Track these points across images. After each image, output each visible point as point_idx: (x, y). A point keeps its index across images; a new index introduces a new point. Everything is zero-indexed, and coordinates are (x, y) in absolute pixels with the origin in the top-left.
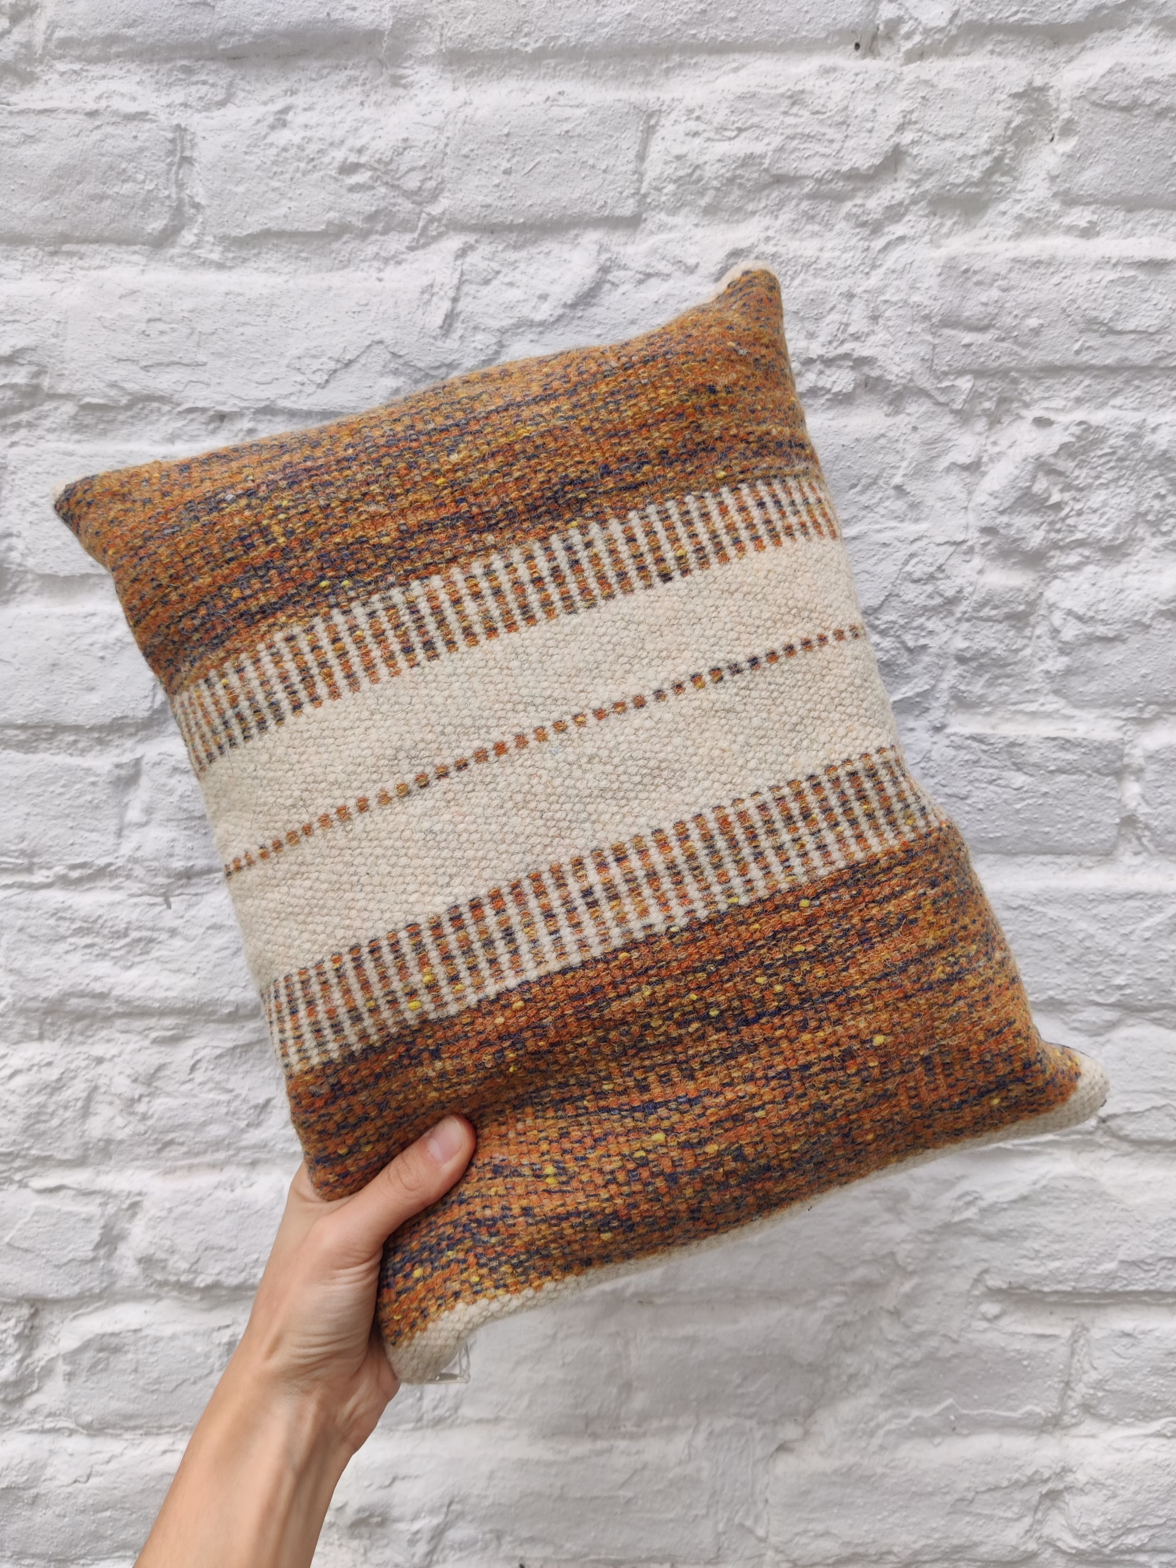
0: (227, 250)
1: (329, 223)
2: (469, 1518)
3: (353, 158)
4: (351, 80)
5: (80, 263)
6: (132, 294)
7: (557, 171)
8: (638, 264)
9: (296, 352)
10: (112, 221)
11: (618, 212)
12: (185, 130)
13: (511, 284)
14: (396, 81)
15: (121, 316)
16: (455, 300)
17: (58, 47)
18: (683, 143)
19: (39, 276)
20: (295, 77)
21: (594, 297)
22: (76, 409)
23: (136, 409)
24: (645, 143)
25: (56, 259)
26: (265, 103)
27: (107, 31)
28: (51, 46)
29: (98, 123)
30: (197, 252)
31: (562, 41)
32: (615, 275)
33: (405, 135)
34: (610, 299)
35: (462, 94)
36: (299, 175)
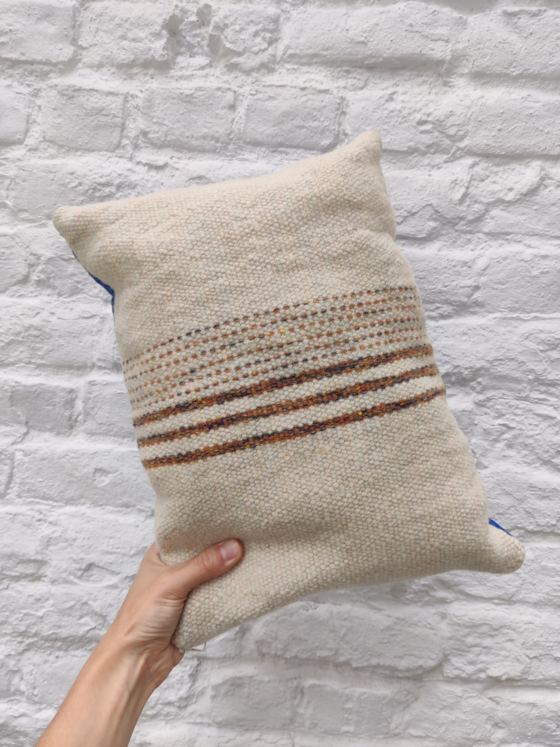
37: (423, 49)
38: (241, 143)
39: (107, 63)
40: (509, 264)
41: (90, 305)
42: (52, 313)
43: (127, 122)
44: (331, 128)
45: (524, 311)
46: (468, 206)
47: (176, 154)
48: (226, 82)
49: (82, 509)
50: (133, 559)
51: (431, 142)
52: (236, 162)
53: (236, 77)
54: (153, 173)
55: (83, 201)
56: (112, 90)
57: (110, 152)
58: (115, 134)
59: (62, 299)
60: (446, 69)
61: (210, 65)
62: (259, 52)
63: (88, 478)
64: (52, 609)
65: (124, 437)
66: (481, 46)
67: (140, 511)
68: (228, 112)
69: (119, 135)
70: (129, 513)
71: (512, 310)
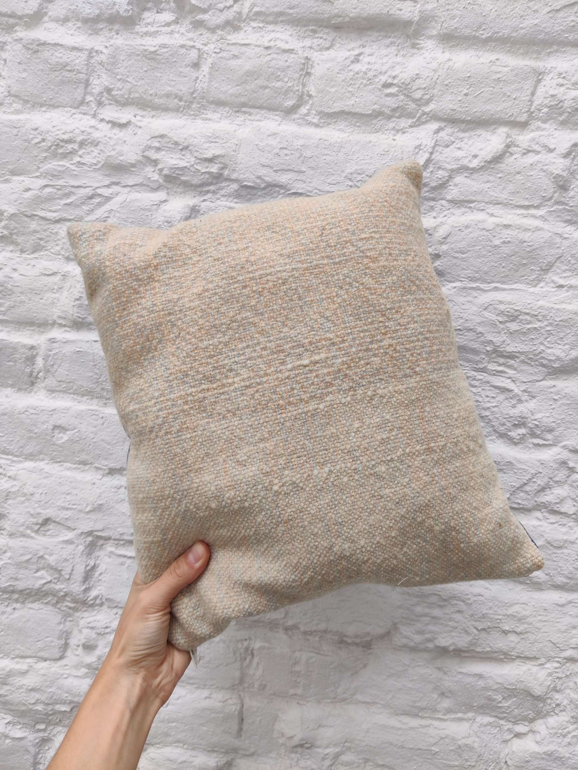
0: (321, 118)
1: (374, 110)
2: (353, 751)
3: (390, 81)
4: (392, 43)
5: (249, 117)
6: (274, 135)
7: (491, 97)
8: (525, 145)
9: (350, 171)
10: (269, 99)
11: (518, 119)
12: (310, 59)
13: (459, 148)
14: (414, 46)
15: (267, 145)
16: (431, 153)
17: (253, 15)
18: (555, 89)
19: (229, 122)
20: (365, 39)
21: (501, 159)
22: (238, 187)
23: (267, 190)
24: (535, 87)
25: (238, 114)
26: (349, 50)
27: (280, 10)
28: (251, 14)
29: (269, 52)
30: (307, 118)
31: (501, 34)
32: (513, 149)
33: (417, 72)
34: (509, 160)
35: (447, 55)
36: (362, 86)
37: (391, 9)
38: (204, 102)
39: (73, 17)
40: (471, 233)
41: (52, 262)
42: (15, 270)
43: (91, 78)
44: (294, 89)
45: (485, 281)
46: (432, 172)
47: (140, 112)
48: (191, 39)
49: (41, 465)
50: (89, 516)
51: (396, 106)
52: (199, 122)
53: (201, 34)
54: (116, 131)
55: (46, 157)
56: (76, 45)
57: (75, 108)
58: (79, 90)
59: (24, 255)
60: (414, 30)
61: (176, 22)
62: (224, 9)
63: (47, 434)
64: (9, 561)
65: (83, 395)
66: (450, 7)
67: (98, 468)
68: (192, 70)
69: (83, 91)
70: (87, 470)
71: (472, 279)
